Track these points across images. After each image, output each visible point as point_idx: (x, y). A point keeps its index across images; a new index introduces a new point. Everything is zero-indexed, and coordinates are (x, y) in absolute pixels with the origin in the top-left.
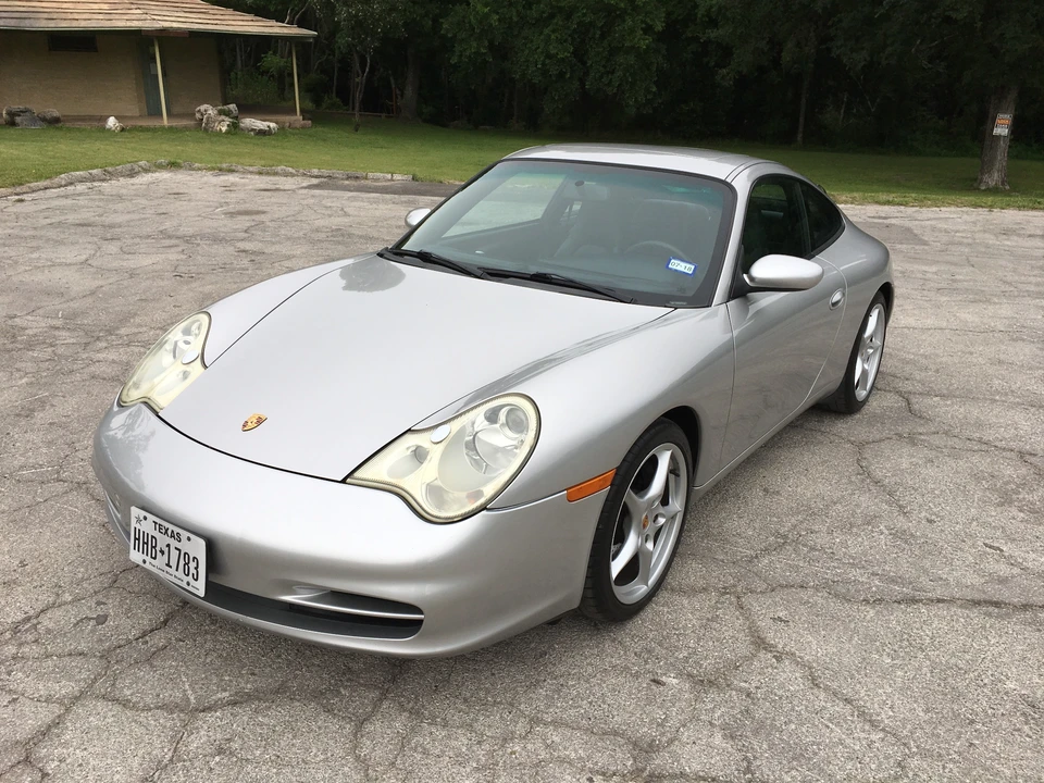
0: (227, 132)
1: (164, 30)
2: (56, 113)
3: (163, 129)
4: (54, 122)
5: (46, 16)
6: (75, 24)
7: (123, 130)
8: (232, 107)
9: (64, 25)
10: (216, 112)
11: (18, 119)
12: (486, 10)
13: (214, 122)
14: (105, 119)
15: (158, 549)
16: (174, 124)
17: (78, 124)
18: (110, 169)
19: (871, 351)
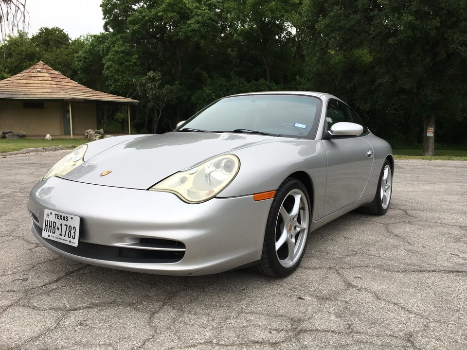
1: (74, 99)
2: (24, 133)
3: (70, 139)
4: (22, 137)
5: (23, 93)
6: (35, 96)
7: (53, 139)
8: (101, 130)
9: (31, 97)
10: (94, 132)
11: (7, 135)
12: (210, 92)
13: (93, 136)
14: (45, 136)
15: (56, 228)
16: (75, 137)
17: (33, 138)
18: (46, 148)
19: (387, 187)
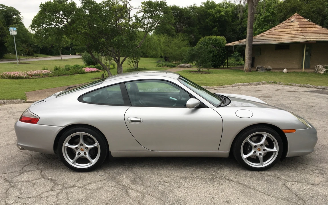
0: (323, 74)
1: (307, 42)
3: (302, 72)
10: (322, 67)
13: (319, 70)
16: (306, 71)
